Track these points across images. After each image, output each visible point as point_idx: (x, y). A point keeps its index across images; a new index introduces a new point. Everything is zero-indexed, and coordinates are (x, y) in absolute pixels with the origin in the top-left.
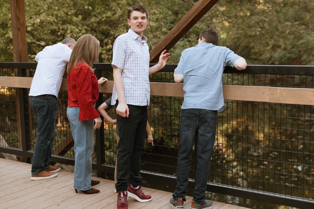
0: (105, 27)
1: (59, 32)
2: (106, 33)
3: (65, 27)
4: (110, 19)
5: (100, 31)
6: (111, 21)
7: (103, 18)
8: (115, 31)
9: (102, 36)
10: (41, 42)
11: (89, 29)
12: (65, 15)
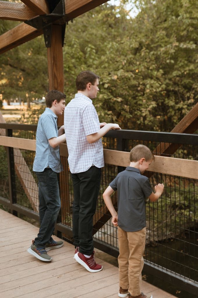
0: (186, 81)
1: (139, 87)
2: (188, 86)
3: (145, 81)
4: (193, 72)
5: (182, 85)
6: (194, 74)
7: (185, 71)
9: (184, 90)
10: (118, 98)
11: (171, 83)
12: (146, 70)
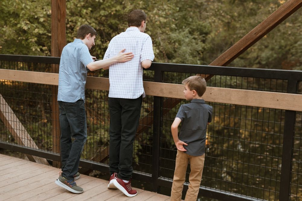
0: (113, 21)
1: (68, 23)
2: (115, 28)
3: (74, 18)
4: (120, 13)
5: (108, 25)
6: (119, 15)
7: (112, 11)
8: (124, 25)
9: (109, 30)
11: (97, 22)
12: (74, 7)
